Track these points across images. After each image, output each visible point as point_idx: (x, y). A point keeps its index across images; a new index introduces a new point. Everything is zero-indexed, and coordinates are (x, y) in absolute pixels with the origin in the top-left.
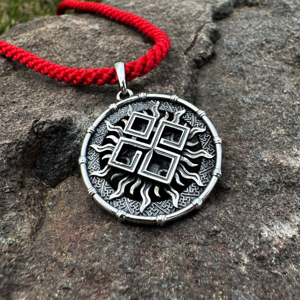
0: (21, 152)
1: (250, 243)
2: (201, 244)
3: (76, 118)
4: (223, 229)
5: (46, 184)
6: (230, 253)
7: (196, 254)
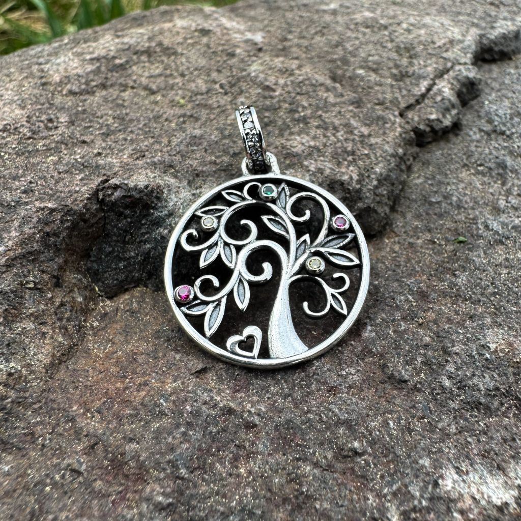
0: (67, 228)
1: (412, 492)
2: (321, 467)
3: (170, 190)
4: (369, 450)
5: (99, 290)
6: (368, 499)
7: (307, 482)
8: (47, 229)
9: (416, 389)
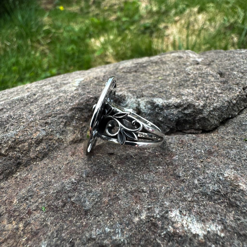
2: (128, 191)
4: (148, 192)
6: (138, 206)
7: (120, 193)
9: (183, 181)
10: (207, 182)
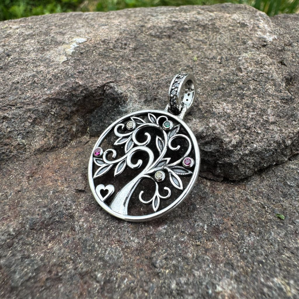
4: (102, 283)
7: (65, 272)
8: (74, 93)
9: (157, 275)
10: (188, 291)
